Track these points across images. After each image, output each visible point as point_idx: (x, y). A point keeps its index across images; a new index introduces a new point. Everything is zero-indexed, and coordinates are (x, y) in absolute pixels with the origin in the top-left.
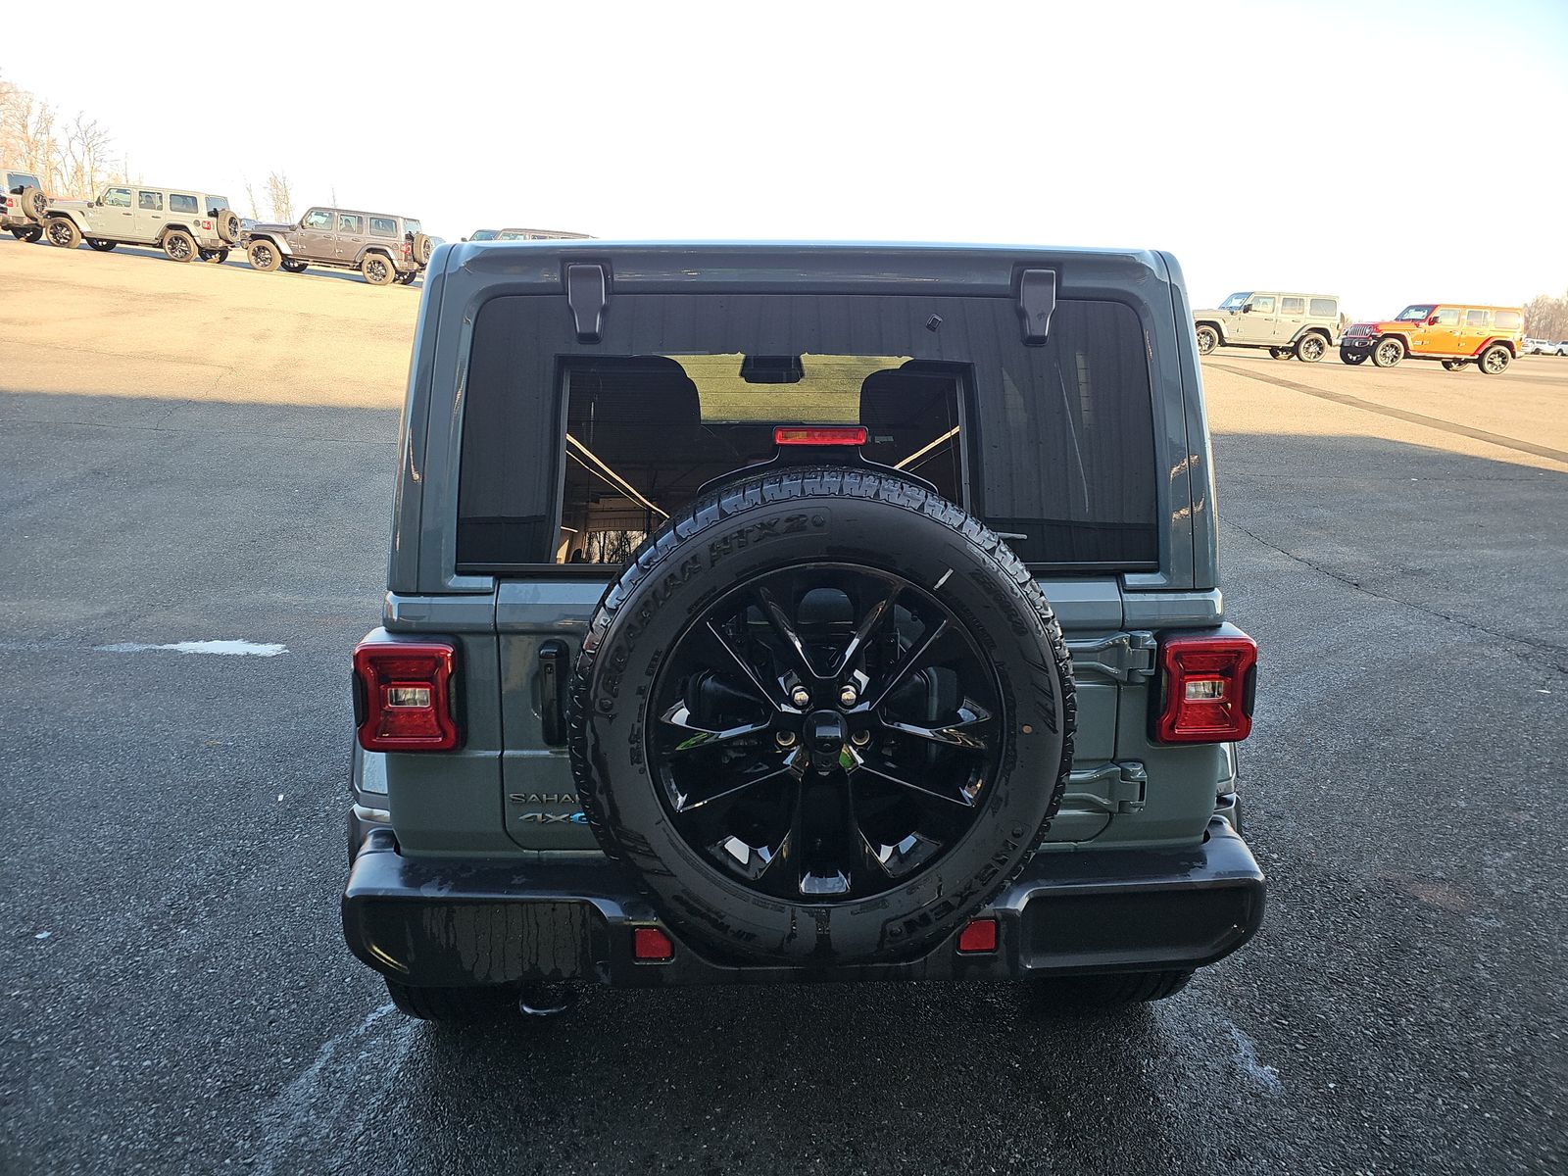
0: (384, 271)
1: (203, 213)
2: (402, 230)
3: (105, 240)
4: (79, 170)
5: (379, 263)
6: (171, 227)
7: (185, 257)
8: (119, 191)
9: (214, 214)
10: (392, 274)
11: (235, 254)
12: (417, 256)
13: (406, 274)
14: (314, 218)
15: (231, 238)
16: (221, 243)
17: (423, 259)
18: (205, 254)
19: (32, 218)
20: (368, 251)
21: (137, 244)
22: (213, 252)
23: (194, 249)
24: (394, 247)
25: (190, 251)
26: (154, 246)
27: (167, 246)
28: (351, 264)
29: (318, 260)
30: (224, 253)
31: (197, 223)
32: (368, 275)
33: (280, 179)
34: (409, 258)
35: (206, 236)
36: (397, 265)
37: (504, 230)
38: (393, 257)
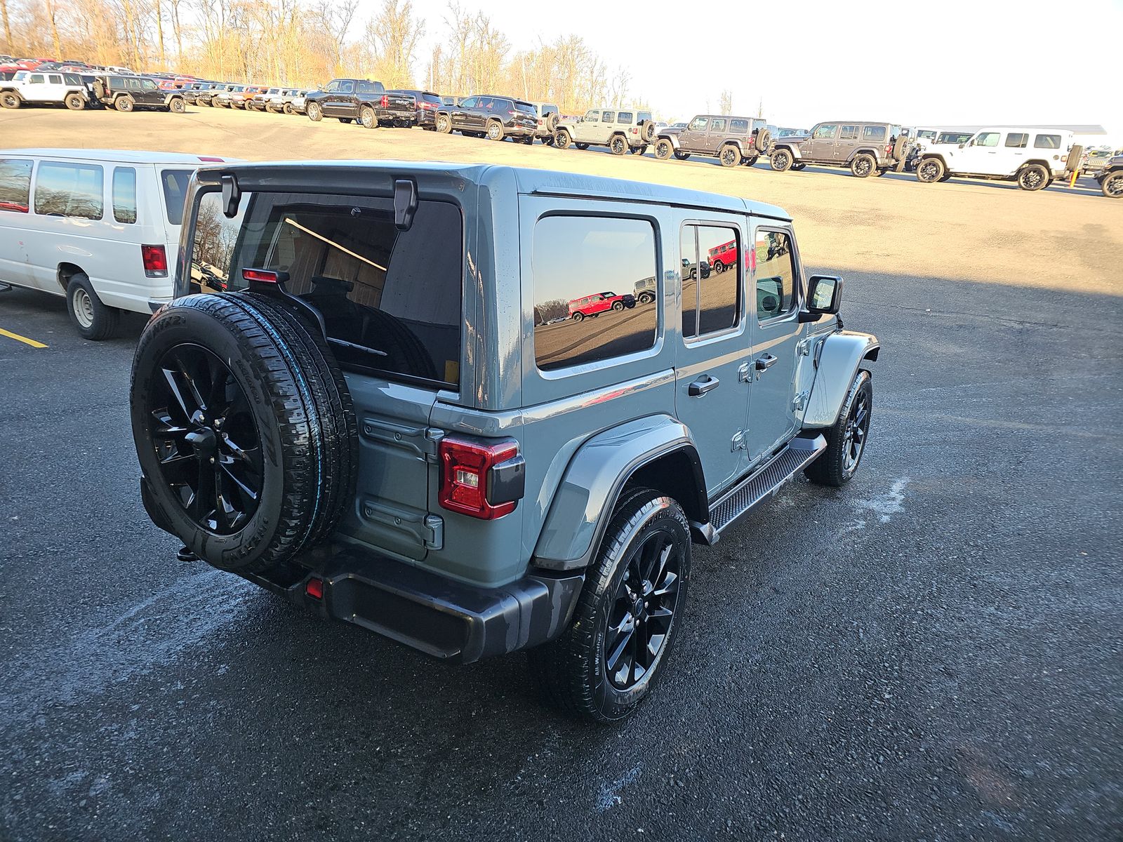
0: (733, 157)
1: (634, 124)
2: (751, 128)
3: (583, 143)
4: (616, 98)
5: (732, 151)
6: (616, 133)
7: (620, 152)
8: (594, 112)
9: (641, 123)
10: (738, 158)
11: (651, 149)
12: (758, 146)
13: (750, 158)
14: (697, 122)
15: (648, 139)
16: (642, 142)
17: (762, 147)
18: (633, 149)
19: (551, 131)
20: (727, 143)
21: (598, 144)
22: (637, 148)
23: (626, 146)
24: (743, 140)
25: (623, 148)
26: (606, 145)
27: (612, 145)
28: (714, 153)
29: (695, 151)
30: (644, 148)
31: (630, 130)
32: (723, 161)
33: (728, 94)
34: (752, 147)
35: (632, 138)
36: (742, 152)
37: (823, 123)
38: (741, 147)
